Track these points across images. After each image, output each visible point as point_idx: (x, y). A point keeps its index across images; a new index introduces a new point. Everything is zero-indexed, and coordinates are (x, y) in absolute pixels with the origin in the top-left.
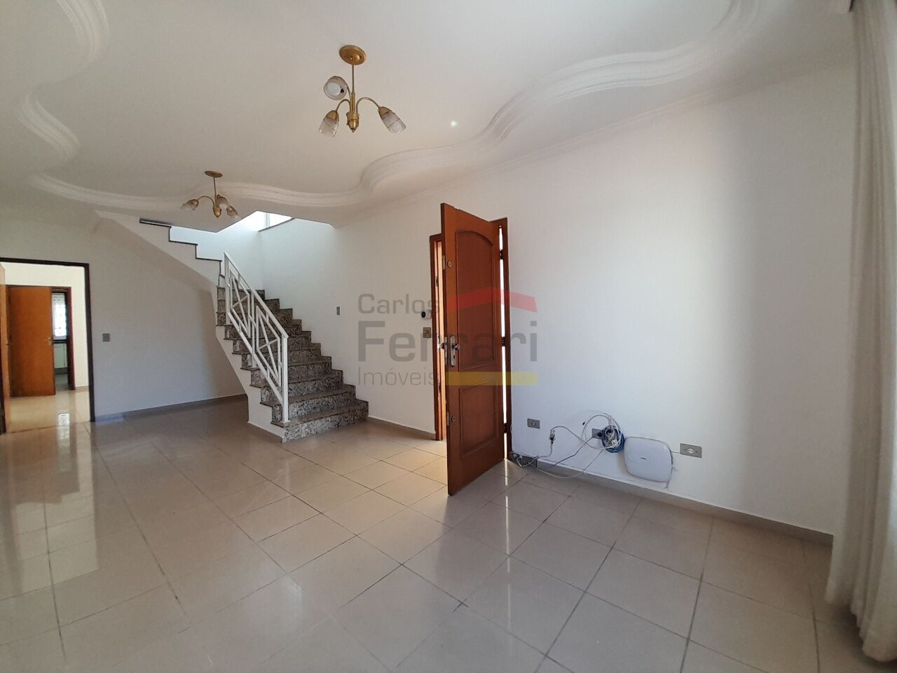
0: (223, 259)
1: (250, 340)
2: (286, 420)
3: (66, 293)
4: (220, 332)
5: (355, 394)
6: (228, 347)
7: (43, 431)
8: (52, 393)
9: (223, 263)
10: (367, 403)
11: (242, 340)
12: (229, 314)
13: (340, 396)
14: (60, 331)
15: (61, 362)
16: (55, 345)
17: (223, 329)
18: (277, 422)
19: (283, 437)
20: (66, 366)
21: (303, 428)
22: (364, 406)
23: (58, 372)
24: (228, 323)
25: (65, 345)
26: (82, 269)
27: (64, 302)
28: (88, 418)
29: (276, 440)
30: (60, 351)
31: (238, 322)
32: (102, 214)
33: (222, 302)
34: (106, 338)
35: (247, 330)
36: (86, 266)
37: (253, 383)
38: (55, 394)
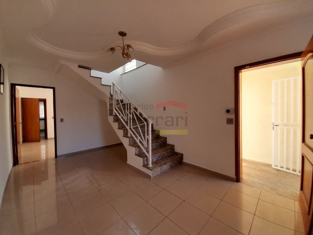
0: (112, 85)
1: (127, 123)
2: (151, 165)
3: (44, 101)
4: (111, 119)
5: (174, 149)
6: (115, 126)
7: (35, 163)
8: (39, 141)
9: (112, 87)
10: (182, 154)
11: (122, 122)
12: (115, 110)
13: (168, 150)
14: (42, 116)
15: (42, 127)
16: (40, 121)
17: (112, 117)
18: (146, 166)
19: (151, 175)
20: (44, 129)
21: (159, 170)
22: (181, 156)
23: (41, 131)
24: (114, 114)
25: (44, 121)
26: (52, 90)
27: (43, 105)
28: (54, 156)
29: (148, 177)
30: (42, 123)
31: (119, 114)
32: (62, 62)
33: (111, 105)
34: (62, 120)
35: (125, 118)
36: (54, 89)
37: (130, 144)
38: (40, 141)
